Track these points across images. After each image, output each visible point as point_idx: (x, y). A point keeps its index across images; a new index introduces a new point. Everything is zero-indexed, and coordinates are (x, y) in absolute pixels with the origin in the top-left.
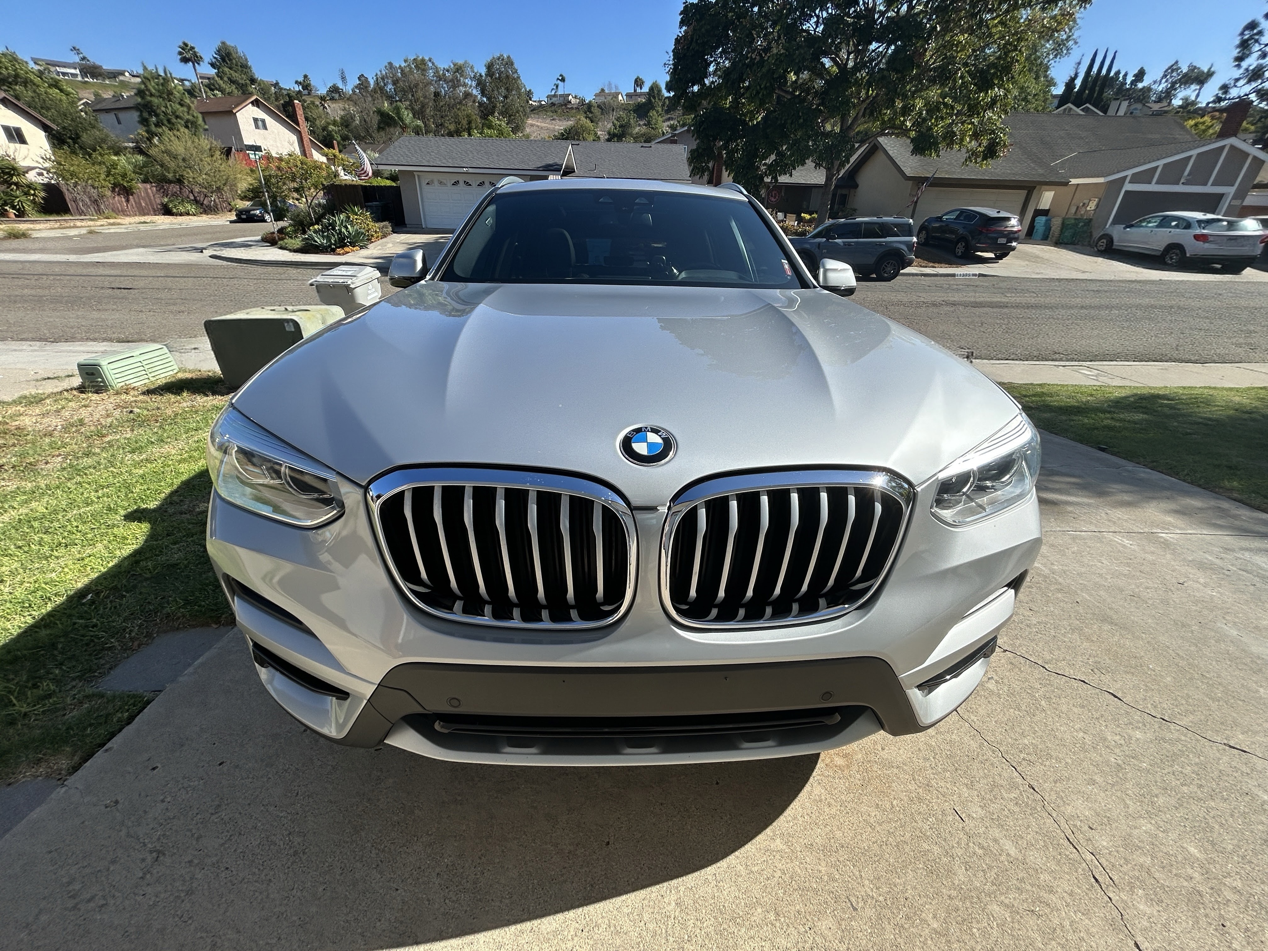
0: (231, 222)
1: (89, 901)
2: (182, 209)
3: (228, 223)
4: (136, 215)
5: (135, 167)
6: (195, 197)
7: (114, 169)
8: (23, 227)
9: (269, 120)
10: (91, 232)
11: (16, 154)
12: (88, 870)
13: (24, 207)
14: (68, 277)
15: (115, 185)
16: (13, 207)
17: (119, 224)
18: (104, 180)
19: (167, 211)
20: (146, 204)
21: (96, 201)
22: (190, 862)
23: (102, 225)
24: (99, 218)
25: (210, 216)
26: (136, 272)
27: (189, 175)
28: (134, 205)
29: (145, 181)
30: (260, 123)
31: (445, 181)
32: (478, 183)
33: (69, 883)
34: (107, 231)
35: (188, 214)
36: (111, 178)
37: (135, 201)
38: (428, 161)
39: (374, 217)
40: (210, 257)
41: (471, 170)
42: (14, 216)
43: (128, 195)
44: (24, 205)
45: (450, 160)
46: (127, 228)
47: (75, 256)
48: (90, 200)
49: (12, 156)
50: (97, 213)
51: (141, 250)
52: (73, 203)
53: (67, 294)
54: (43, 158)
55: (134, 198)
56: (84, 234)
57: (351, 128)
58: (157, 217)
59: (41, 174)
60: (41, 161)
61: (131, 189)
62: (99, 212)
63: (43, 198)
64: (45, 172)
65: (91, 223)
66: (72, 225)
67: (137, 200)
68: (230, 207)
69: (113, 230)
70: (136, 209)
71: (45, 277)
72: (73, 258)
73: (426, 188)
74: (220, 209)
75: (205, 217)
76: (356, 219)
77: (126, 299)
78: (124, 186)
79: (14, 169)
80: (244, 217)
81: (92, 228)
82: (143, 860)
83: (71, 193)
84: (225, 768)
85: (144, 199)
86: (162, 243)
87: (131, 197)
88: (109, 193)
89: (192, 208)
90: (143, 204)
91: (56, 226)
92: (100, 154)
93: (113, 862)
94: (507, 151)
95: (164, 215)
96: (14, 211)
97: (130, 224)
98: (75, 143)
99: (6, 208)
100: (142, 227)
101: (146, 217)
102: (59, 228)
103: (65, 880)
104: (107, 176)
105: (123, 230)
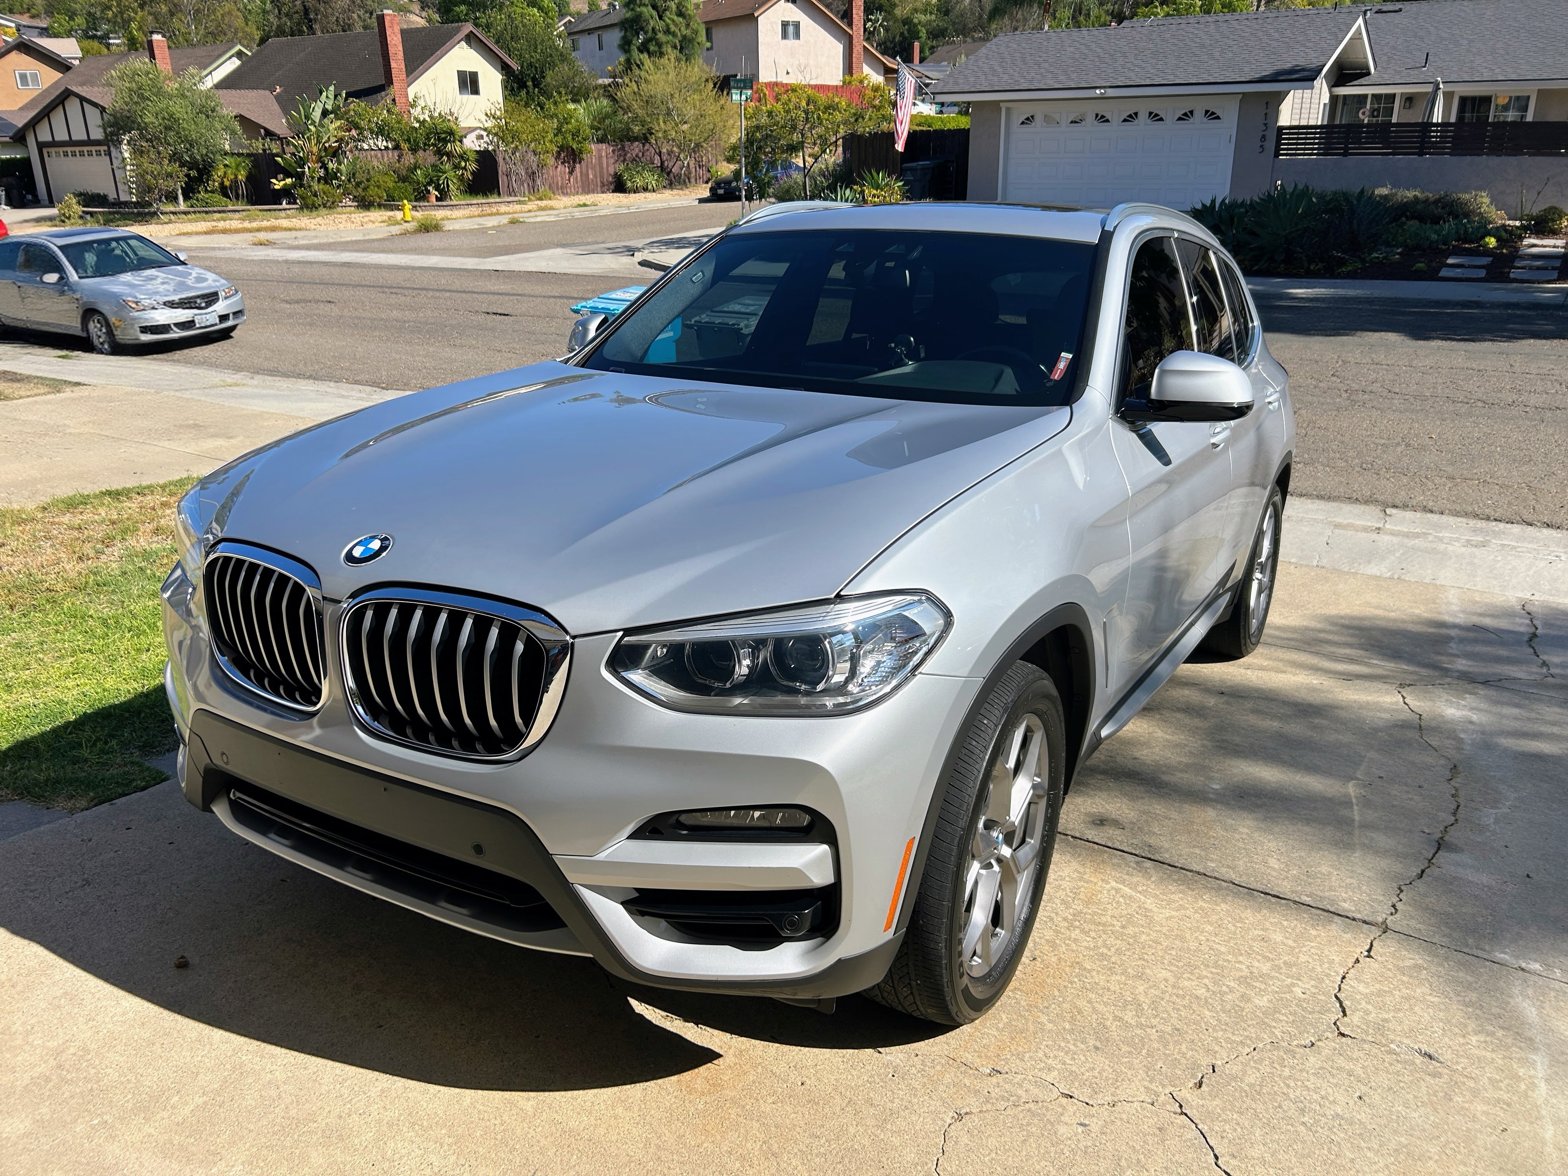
0: (701, 201)
1: (32, 891)
2: (639, 182)
3: (697, 202)
4: (577, 193)
5: (595, 118)
6: (662, 163)
7: (567, 123)
8: (439, 214)
9: (808, 25)
10: (513, 222)
11: (461, 112)
12: (44, 874)
13: (448, 185)
14: (448, 294)
15: (562, 148)
16: (437, 188)
17: (552, 208)
18: (551, 141)
19: (619, 186)
20: (595, 176)
21: (534, 173)
22: (100, 896)
23: (530, 211)
24: (530, 200)
25: (675, 192)
26: (528, 288)
27: (660, 126)
28: (579, 178)
29: (601, 140)
30: (791, 29)
31: (1057, 117)
32: (1124, 116)
33: (30, 876)
34: (532, 220)
35: (646, 189)
36: (560, 138)
37: (581, 172)
38: (1031, 81)
39: (907, 191)
40: (640, 264)
41: (1111, 92)
42: (434, 199)
43: (574, 162)
44: (450, 182)
45: (1074, 76)
46: (557, 215)
47: (476, 260)
48: (527, 173)
49: (455, 115)
50: (529, 192)
51: (559, 251)
52: (505, 177)
53: (433, 321)
54: (486, 115)
55: (581, 168)
56: (504, 225)
57: (952, 15)
58: (604, 195)
59: (480, 137)
60: (484, 118)
61: (581, 152)
62: (533, 189)
63: (473, 173)
64: (485, 134)
65: (518, 207)
66: (495, 210)
67: (584, 170)
68: (709, 175)
69: (542, 217)
70: (580, 184)
71: (423, 293)
72: (470, 263)
73: (1019, 133)
74: (693, 180)
75: (668, 194)
76: (874, 196)
77: (493, 329)
78: (573, 149)
79: (451, 133)
80: (721, 192)
81: (516, 216)
82: (76, 883)
83: (507, 163)
84: (172, 847)
85: (594, 168)
86: (590, 240)
87: (578, 166)
88: (551, 161)
89: (652, 180)
90: (591, 176)
91: (476, 213)
92: (555, 103)
93: (60, 876)
94: (1203, 46)
95: (614, 191)
96: (437, 193)
97: (565, 208)
98: (535, 86)
99: (430, 188)
100: (578, 213)
101: (588, 197)
102: (479, 216)
103: (29, 873)
104: (556, 135)
105: (553, 219)
